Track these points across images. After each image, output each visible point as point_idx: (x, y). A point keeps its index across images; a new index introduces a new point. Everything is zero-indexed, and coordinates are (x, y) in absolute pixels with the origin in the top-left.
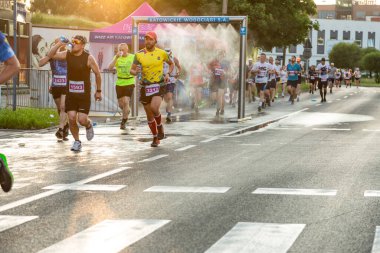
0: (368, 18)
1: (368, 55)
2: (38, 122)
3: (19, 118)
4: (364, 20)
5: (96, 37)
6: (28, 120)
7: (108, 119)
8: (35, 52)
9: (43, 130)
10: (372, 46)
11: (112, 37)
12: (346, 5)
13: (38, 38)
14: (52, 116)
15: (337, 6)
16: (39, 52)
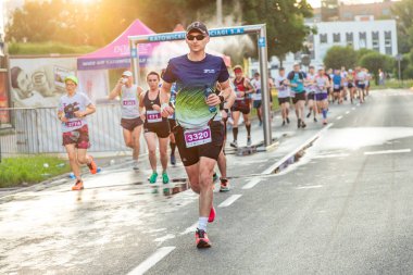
0: (357, 18)
1: (365, 56)
2: (30, 175)
3: (7, 172)
4: (353, 19)
5: (85, 64)
6: (18, 174)
7: (112, 161)
8: (15, 86)
9: (38, 186)
10: (363, 46)
11: (103, 62)
12: (331, 6)
13: (18, 70)
14: (46, 165)
15: (322, 8)
16: (20, 85)
